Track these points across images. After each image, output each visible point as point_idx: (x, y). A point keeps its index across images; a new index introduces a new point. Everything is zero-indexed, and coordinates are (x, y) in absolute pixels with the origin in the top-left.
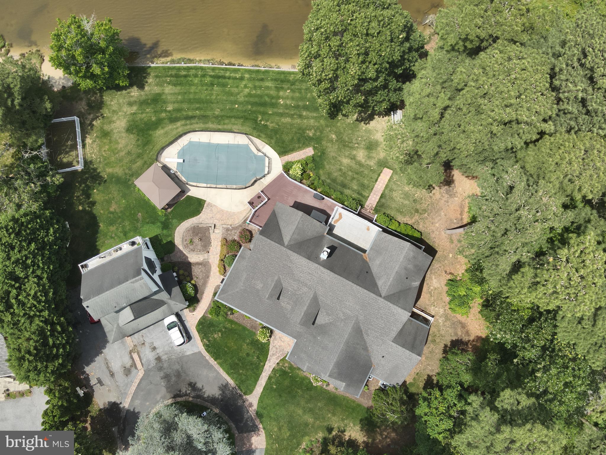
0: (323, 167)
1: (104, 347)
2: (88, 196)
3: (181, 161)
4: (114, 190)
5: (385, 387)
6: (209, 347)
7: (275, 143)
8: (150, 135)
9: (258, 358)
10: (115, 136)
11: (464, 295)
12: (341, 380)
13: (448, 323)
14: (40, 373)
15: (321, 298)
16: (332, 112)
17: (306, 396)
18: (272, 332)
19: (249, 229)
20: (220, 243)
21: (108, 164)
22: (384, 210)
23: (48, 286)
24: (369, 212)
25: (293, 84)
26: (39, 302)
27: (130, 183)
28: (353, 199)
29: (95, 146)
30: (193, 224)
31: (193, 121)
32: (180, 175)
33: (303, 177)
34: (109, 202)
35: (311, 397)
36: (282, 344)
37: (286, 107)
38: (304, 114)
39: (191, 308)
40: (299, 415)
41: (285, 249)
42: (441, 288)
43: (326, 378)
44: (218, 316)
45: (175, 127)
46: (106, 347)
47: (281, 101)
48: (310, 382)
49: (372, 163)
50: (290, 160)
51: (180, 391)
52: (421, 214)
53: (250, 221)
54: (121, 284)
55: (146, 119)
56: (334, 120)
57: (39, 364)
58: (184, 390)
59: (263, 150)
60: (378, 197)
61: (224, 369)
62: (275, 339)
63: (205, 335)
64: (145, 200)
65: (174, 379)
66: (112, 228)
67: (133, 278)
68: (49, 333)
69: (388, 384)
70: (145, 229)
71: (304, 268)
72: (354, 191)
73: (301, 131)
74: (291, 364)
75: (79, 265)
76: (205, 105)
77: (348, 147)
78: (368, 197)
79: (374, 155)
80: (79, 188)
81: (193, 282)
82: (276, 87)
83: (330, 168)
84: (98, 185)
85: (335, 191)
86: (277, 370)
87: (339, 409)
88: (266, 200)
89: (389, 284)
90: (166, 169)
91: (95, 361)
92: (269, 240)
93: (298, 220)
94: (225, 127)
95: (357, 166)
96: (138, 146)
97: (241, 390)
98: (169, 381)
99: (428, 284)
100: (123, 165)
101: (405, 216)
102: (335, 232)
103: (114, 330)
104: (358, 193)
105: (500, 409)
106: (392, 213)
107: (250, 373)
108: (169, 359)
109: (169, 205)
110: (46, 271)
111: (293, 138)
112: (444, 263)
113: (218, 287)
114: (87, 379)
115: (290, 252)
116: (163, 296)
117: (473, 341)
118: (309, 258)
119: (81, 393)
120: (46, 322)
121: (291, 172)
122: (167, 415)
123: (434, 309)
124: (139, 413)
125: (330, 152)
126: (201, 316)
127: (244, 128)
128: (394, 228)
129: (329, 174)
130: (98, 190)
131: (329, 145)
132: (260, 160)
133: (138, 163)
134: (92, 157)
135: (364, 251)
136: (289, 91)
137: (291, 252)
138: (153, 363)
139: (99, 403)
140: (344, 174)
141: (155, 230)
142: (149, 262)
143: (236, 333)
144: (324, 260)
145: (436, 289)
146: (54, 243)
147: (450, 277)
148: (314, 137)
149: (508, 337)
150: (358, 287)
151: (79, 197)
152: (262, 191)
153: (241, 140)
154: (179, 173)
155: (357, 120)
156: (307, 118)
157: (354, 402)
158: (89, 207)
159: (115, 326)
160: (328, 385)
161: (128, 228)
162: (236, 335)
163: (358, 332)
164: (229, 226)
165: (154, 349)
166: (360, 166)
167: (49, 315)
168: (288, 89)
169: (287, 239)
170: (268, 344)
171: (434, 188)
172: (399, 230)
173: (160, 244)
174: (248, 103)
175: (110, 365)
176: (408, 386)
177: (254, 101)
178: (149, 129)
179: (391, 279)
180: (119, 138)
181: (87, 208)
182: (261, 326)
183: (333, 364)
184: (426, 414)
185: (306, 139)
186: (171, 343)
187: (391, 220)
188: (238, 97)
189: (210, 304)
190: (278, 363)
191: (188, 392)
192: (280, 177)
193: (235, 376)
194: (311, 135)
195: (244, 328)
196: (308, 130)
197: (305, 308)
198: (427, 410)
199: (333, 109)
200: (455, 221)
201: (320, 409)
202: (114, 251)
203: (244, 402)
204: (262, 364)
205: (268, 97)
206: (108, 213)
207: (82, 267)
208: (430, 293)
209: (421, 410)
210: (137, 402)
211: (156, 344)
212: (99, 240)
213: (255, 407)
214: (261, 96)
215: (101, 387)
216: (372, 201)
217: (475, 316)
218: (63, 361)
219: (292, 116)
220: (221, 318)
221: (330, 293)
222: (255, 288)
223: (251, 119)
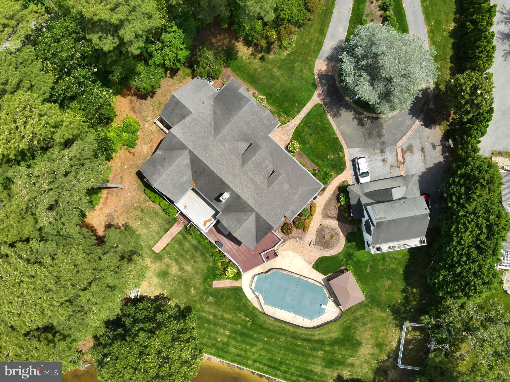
0: (208, 268)
1: (424, 173)
2: (406, 298)
3: (323, 306)
4: (384, 297)
5: (209, 79)
6: (340, 149)
7: (242, 299)
8: (343, 334)
9: (303, 130)
10: (372, 342)
11: (124, 132)
12: (241, 94)
13: (145, 114)
14: (478, 167)
15: (239, 163)
16: (188, 312)
17: (274, 90)
18: (287, 147)
19: (283, 234)
20: (309, 229)
21: (383, 320)
22: (169, 219)
23: (454, 234)
24: (181, 220)
25: (213, 345)
26: (464, 224)
27: (369, 300)
28: (191, 234)
29: (390, 338)
30: (327, 251)
31: (305, 336)
32: (327, 294)
33: (227, 264)
34: (390, 289)
35: (270, 89)
36: (281, 135)
37: (224, 327)
38: (211, 317)
39: (346, 184)
40: (283, 77)
41: (256, 210)
42: (142, 143)
43: (253, 100)
44: (326, 172)
45: (321, 336)
46: (422, 173)
47: (227, 333)
48: (267, 100)
49: (167, 260)
50: (234, 281)
51: (372, 122)
52: (140, 207)
53: (280, 240)
54: (394, 219)
55: (343, 349)
56: (188, 305)
57: (476, 174)
58: (369, 121)
59: (253, 296)
60: (170, 230)
61: (333, 129)
62: (286, 141)
63: (340, 160)
64: (361, 282)
65: (374, 133)
66: (393, 266)
67: (384, 221)
68: (463, 197)
69: (206, 81)
70: (367, 258)
71: (245, 190)
72: (189, 241)
73: (218, 304)
74: (279, 118)
75: (426, 244)
76: (291, 347)
77: (183, 280)
78: (178, 233)
79: (164, 266)
80: (412, 307)
81: (339, 204)
82: (228, 346)
83: (203, 266)
84: (396, 305)
85: (205, 246)
86: (291, 116)
87: (251, 72)
88: (262, 254)
89: (180, 158)
90: (337, 303)
91: (434, 164)
92: (267, 221)
93: (239, 230)
94: (279, 324)
95: (180, 261)
96: (355, 328)
97: (324, 109)
98: (379, 132)
99: (152, 149)
100: (372, 316)
101: (153, 209)
102: (213, 212)
103: (411, 184)
104: (186, 238)
105: (116, 38)
106: (163, 214)
107: (313, 121)
108: (374, 149)
109: (342, 272)
110: (453, 247)
111: (227, 299)
112: (134, 162)
113: (320, 194)
114: (443, 152)
115: (253, 206)
116: (365, 200)
117: (129, 95)
118: (239, 197)
119: (450, 142)
120: (463, 206)
121: (236, 271)
122: (385, 107)
123: (153, 128)
124: (409, 114)
125: (199, 279)
126: (340, 175)
127: (264, 319)
128: (165, 202)
129: (205, 261)
130: (397, 301)
131: (198, 285)
133: (359, 314)
134: (395, 330)
135: (193, 190)
136: (219, 340)
137: (252, 206)
138: (388, 149)
139: (439, 130)
140: (193, 257)
141: (359, 254)
142: (369, 232)
143: (316, 154)
144: (227, 192)
145: (146, 144)
146: (441, 268)
147: (132, 150)
148: (209, 295)
149: (96, 91)
150: (206, 163)
151: (414, 300)
152: (264, 262)
153: (269, 310)
154: (328, 296)
155: (169, 300)
156: (210, 313)
157: (237, 75)
158: (408, 289)
159: (409, 187)
160: (254, 94)
161: (380, 263)
162: (316, 152)
163: (217, 128)
164: (299, 241)
165: (384, 160)
166: (178, 260)
167: (459, 210)
168: (219, 342)
169: (253, 217)
170: (292, 139)
171: (123, 225)
172: (161, 199)
173: (358, 242)
174: (255, 339)
175: (423, 157)
176: (191, 75)
177: (250, 340)
178: (343, 340)
179: (177, 162)
180: (369, 339)
182: (294, 154)
183: (244, 109)
184: (182, 49)
185: (216, 295)
186: (369, 161)
187: (165, 209)
188: (262, 347)
189: (330, 183)
190: (289, 121)
191: (366, 119)
192: (245, 270)
193: (325, 121)
194: (211, 298)
195: (308, 156)
196: (212, 303)
197: (254, 158)
198: (180, 52)
199: (187, 314)
200: (114, 194)
201: (265, 77)
202: (395, 247)
203: (323, 99)
204: (302, 125)
205: (237, 340)
206: (393, 280)
207: (424, 242)
208: (151, 142)
209: (184, 54)
210: (408, 122)
211: (382, 163)
212: (406, 259)
213: (316, 93)
214: (243, 342)
215: (434, 142)
216: (176, 229)
217: (122, 114)
218: (457, 171)
219: (222, 318)
220: (324, 170)
221: (230, 164)
222: (290, 185)
223: (257, 325)
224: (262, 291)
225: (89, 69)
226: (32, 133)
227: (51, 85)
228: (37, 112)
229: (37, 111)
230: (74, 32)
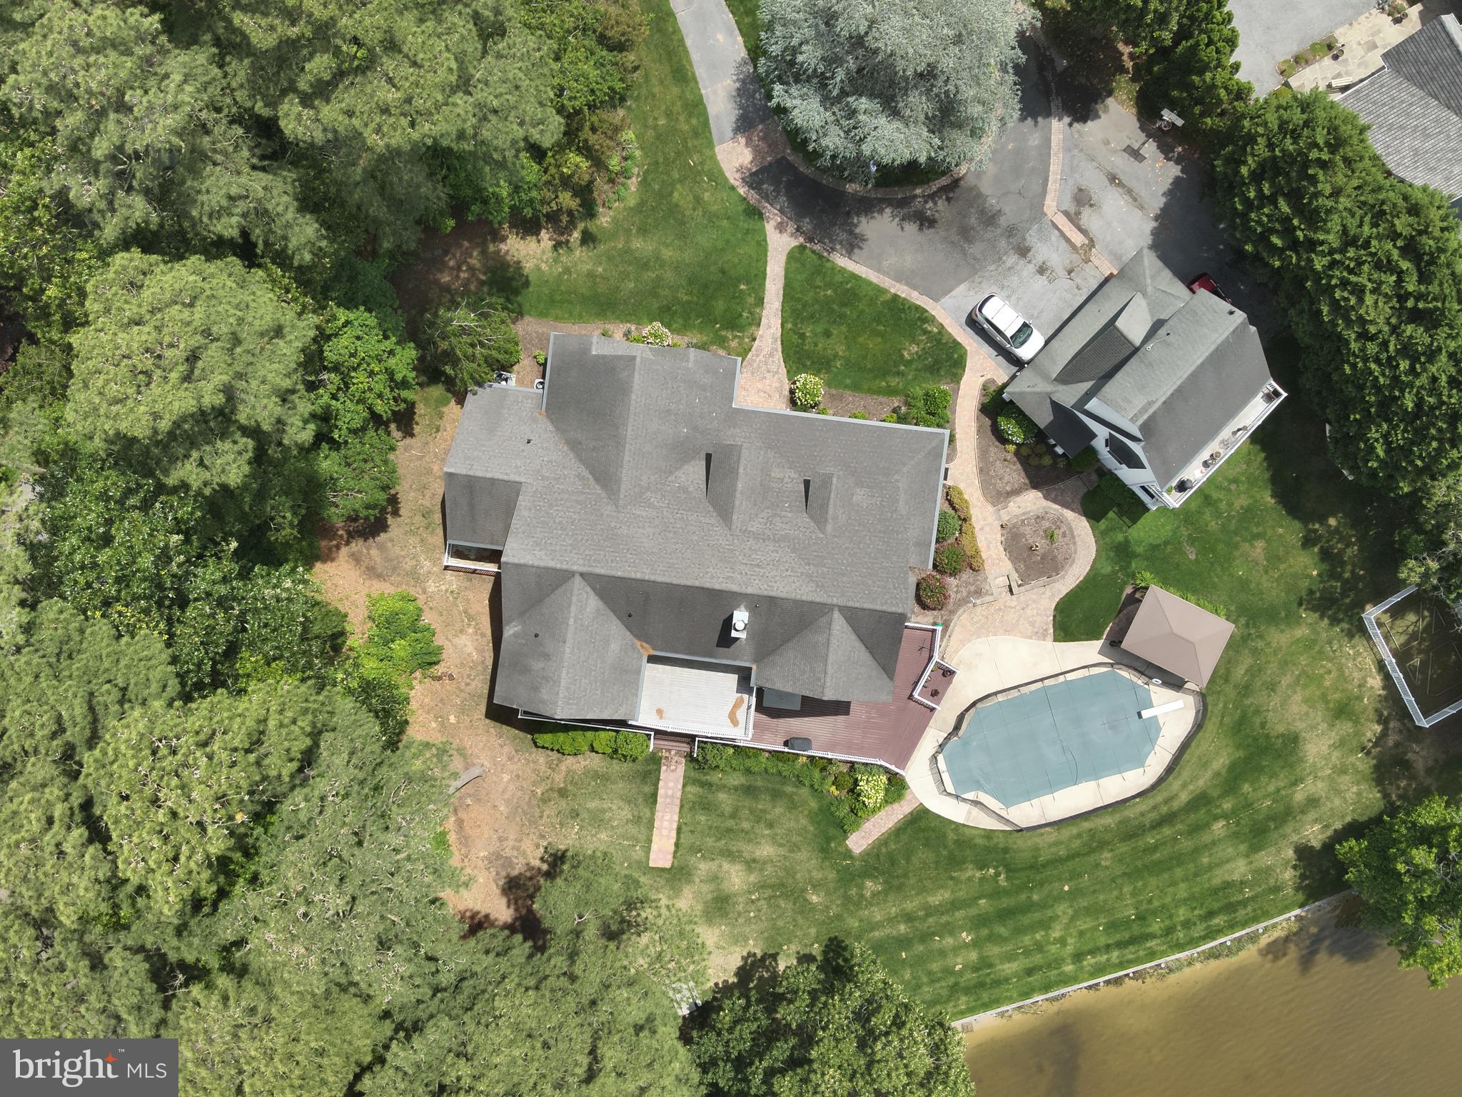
0: (812, 816)
1: (1156, 233)
2: (1326, 555)
3: (1145, 714)
4: (1271, 589)
5: (500, 376)
6: (919, 319)
7: (944, 836)
8: (1238, 747)
9: (802, 336)
10: (1319, 715)
11: (393, 641)
12: (604, 357)
13: (408, 564)
14: (1280, 127)
15: (713, 519)
16: (839, 955)
17: (667, 292)
18: (793, 403)
19: (930, 613)
20: (984, 555)
21: (1309, 644)
22: (638, 767)
23: (1337, 325)
24: (669, 751)
25: (954, 989)
26: (1344, 284)
27: (1243, 621)
28: (717, 767)
29: (1355, 674)
30: (1063, 577)
31: (1153, 815)
32: (1135, 679)
33: (850, 779)
34: (1274, 559)
35: (656, 295)
36: (760, 386)
37: (949, 929)
38: (902, 928)
39: (992, 389)
40: (667, 246)
41: (835, 601)
42: (450, 637)
43: (639, 350)
44: (927, 394)
45: (1191, 787)
46: (1152, 234)
47: (966, 937)
48: (668, 326)
49: (704, 867)
50: (896, 806)
51: (948, 200)
52: (551, 789)
53: (934, 631)
54: (1176, 391)
55: (1264, 779)
56: (826, 937)
57: (1291, 148)
58: (941, 204)
59: (966, 807)
60: (661, 792)
61: (869, 283)
62: (780, 391)
63: (939, 342)
64: (1194, 592)
65: (973, 221)
66: (1242, 502)
67: (1155, 413)
68: (1296, 222)
69: (495, 385)
70: (1168, 528)
71: (774, 573)
72: (722, 787)
73: (895, 886)
74: (724, 348)
75: (1285, 395)
76: (1139, 863)
77: (772, 887)
78: (684, 786)
79: (705, 888)
80: (1354, 566)
81: (1012, 448)
82: (991, 966)
83: (797, 821)
84: (1314, 588)
85: (766, 770)
86: (750, 324)
87: (584, 290)
88: (916, 695)
89: (573, 609)
90: (1175, 683)
91: (1164, 194)
92: (878, 607)
93: (828, 679)
94: (1074, 830)
95: (735, 849)
96: (1257, 712)
97: (814, 252)
98: (982, 212)
99: (483, 635)
100: (1275, 654)
101: (587, 772)
102: (732, 679)
103: (1149, 281)
104: (711, 785)
105: (238, 436)
106: (616, 767)
107: (809, 297)
108: (1000, 259)
109: (1134, 602)
110: (1357, 357)
111: (908, 860)
112: (463, 695)
113: (950, 458)
114: (1165, 149)
115: (820, 597)
116: (1068, 396)
117: (338, 547)
118: (772, 599)
119: (1168, 115)
120: (1312, 245)
121: (884, 778)
122: (960, 139)
123: (450, 583)
124: (1023, 119)
125: (809, 859)
126: (964, 379)
127: (1029, 843)
128: (602, 734)
129: (793, 806)
130: (1310, 576)
131: (817, 875)
132: (965, 782)
133: (1242, 672)
134: (1353, 647)
135: (653, 659)
136: (958, 967)
137: (818, 600)
138: (1032, 238)
139: (1119, 107)
140: (758, 817)
141: (1142, 532)
142: (1132, 461)
143: (871, 370)
144: (737, 607)
145: (461, 631)
146: (1363, 426)
147: (439, 670)
148: (860, 881)
149: (268, 592)
150: (639, 576)
151: (1347, 546)
152: (932, 710)
153: (1027, 813)
154: (1140, 682)
155: (774, 957)
156: (891, 920)
157: (557, 319)
158: (1315, 531)
159: (1150, 289)
160: (627, 335)
161: (1207, 516)
162: (869, 366)
163: (605, 476)
164: (978, 602)
165: (1042, 270)
166: (728, 850)
167: (1310, 261)
168: (961, 972)
169: (839, 623)
170: (791, 374)
171: (542, 859)
172: (589, 734)
173: (1119, 505)
174: (1042, 906)
175: (1126, 197)
176: (450, 395)
177: (1030, 915)
178: (1247, 760)
179: (571, 621)
180: (1307, 714)
181: (1317, 526)
182: (821, 407)
183: (636, 386)
184: (391, 353)
185: (876, 869)
186: (1009, 297)
187: (615, 751)
188: (1070, 912)
189: (954, 412)
190: (754, 340)
191: (930, 204)
192: (903, 759)
193: (838, 278)
194: (869, 884)
195: (856, 387)
196: (879, 893)
197: (739, 486)
198: (392, 362)
199: (840, 961)
200: (469, 801)
201: (625, 276)
202: (1218, 454)
203: (798, 230)
204: (790, 326)
205: (1000, 936)
206: (1265, 533)
207: (1277, 394)
208: (470, 618)
209: (404, 359)
210: (1034, 140)
211: (1042, 281)
212: (1261, 464)
213: (770, 228)
214: (1019, 931)
215: (1128, 142)
216: (672, 780)
217: (353, 603)
218: (1237, 172)
219: (930, 911)
220: (919, 392)
221: (695, 538)
222: (868, 487)
223: (1024, 869)
224: (978, 782)
225: (216, 554)
226: (218, 799)
227: (166, 655)
228: (191, 741)
229: (187, 741)
230: (129, 492)
